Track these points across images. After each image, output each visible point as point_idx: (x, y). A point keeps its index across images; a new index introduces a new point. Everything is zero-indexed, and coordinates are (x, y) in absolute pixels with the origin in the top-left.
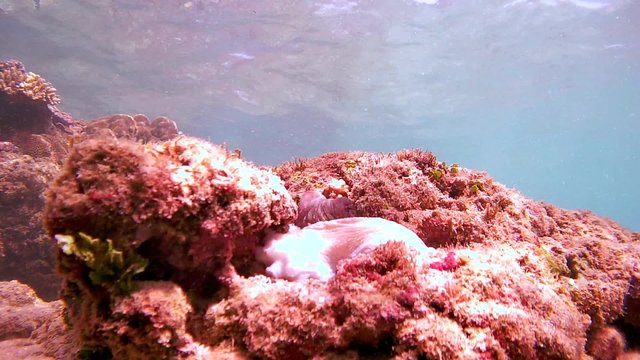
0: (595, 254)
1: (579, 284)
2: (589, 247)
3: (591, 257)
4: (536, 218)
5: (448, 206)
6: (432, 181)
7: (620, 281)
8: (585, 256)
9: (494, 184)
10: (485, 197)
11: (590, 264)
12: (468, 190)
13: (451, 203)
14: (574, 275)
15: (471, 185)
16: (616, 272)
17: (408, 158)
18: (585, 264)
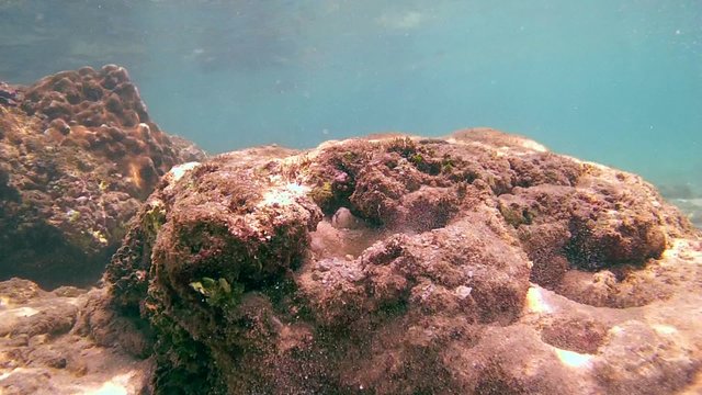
0: (544, 203)
1: (531, 229)
2: (539, 199)
3: (541, 207)
4: (499, 177)
5: (428, 183)
6: (415, 165)
7: (563, 221)
8: (535, 206)
9: (464, 159)
10: (456, 173)
11: (540, 212)
12: (444, 168)
13: (430, 181)
14: (529, 222)
15: (445, 163)
16: (560, 214)
17: (394, 149)
18: (535, 213)
